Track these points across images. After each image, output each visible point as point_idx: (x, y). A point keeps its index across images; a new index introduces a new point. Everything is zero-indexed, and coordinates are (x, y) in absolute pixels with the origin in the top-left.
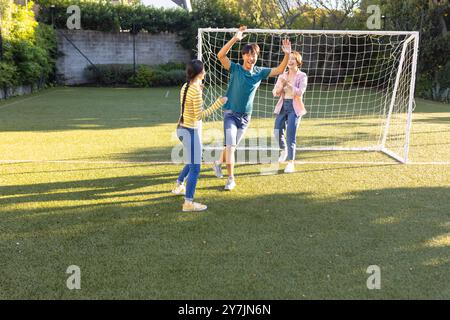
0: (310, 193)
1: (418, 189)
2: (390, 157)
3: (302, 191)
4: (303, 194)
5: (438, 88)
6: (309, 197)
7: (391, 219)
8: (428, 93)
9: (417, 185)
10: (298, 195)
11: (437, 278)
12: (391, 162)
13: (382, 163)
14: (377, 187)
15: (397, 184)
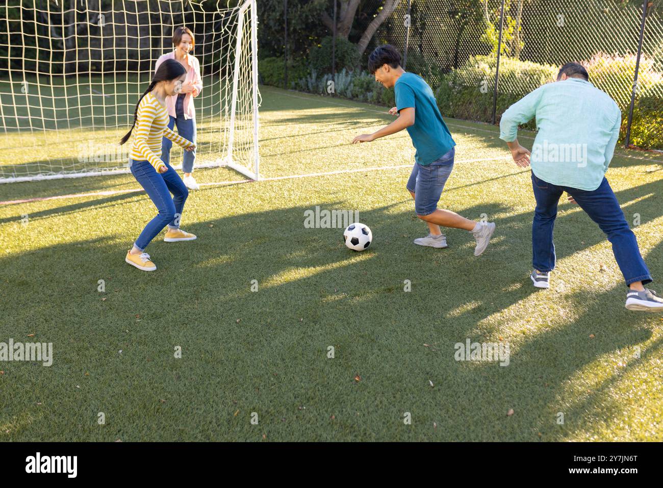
0: (113, 238)
1: (267, 214)
2: (238, 173)
3: (101, 235)
4: (101, 239)
5: (314, 75)
6: (111, 242)
7: (224, 258)
8: (302, 83)
9: (267, 208)
10: (94, 241)
11: (269, 326)
12: (239, 179)
13: (227, 183)
14: (213, 217)
15: (240, 211)
